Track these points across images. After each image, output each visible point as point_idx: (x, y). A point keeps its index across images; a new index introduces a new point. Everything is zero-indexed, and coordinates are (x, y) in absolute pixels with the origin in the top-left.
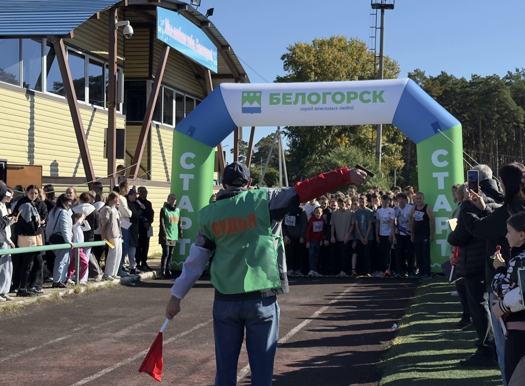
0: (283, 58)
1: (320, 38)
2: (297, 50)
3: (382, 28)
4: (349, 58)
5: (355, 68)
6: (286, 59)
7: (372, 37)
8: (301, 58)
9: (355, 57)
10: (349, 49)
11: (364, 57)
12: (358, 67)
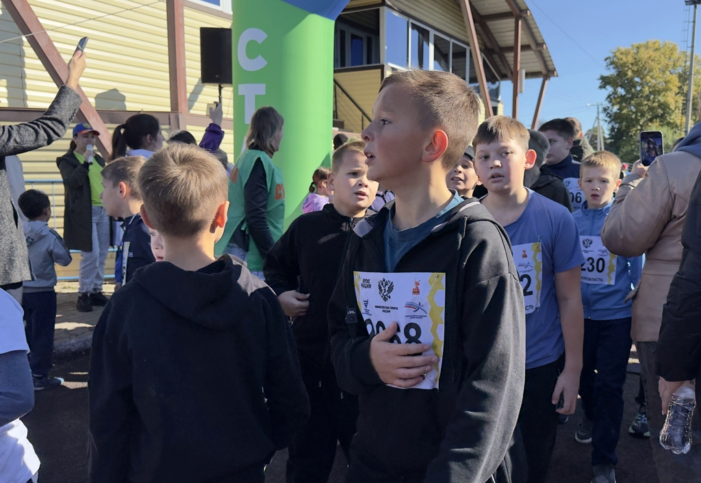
0: (606, 59)
1: (636, 44)
2: (618, 54)
3: (694, 22)
4: (662, 56)
5: (667, 65)
6: (608, 61)
7: (684, 31)
8: (621, 59)
9: (667, 56)
10: (663, 50)
11: (676, 55)
12: (671, 63)
